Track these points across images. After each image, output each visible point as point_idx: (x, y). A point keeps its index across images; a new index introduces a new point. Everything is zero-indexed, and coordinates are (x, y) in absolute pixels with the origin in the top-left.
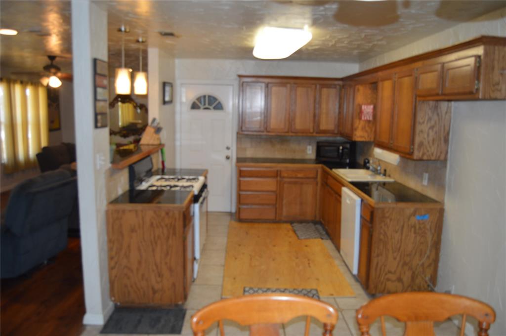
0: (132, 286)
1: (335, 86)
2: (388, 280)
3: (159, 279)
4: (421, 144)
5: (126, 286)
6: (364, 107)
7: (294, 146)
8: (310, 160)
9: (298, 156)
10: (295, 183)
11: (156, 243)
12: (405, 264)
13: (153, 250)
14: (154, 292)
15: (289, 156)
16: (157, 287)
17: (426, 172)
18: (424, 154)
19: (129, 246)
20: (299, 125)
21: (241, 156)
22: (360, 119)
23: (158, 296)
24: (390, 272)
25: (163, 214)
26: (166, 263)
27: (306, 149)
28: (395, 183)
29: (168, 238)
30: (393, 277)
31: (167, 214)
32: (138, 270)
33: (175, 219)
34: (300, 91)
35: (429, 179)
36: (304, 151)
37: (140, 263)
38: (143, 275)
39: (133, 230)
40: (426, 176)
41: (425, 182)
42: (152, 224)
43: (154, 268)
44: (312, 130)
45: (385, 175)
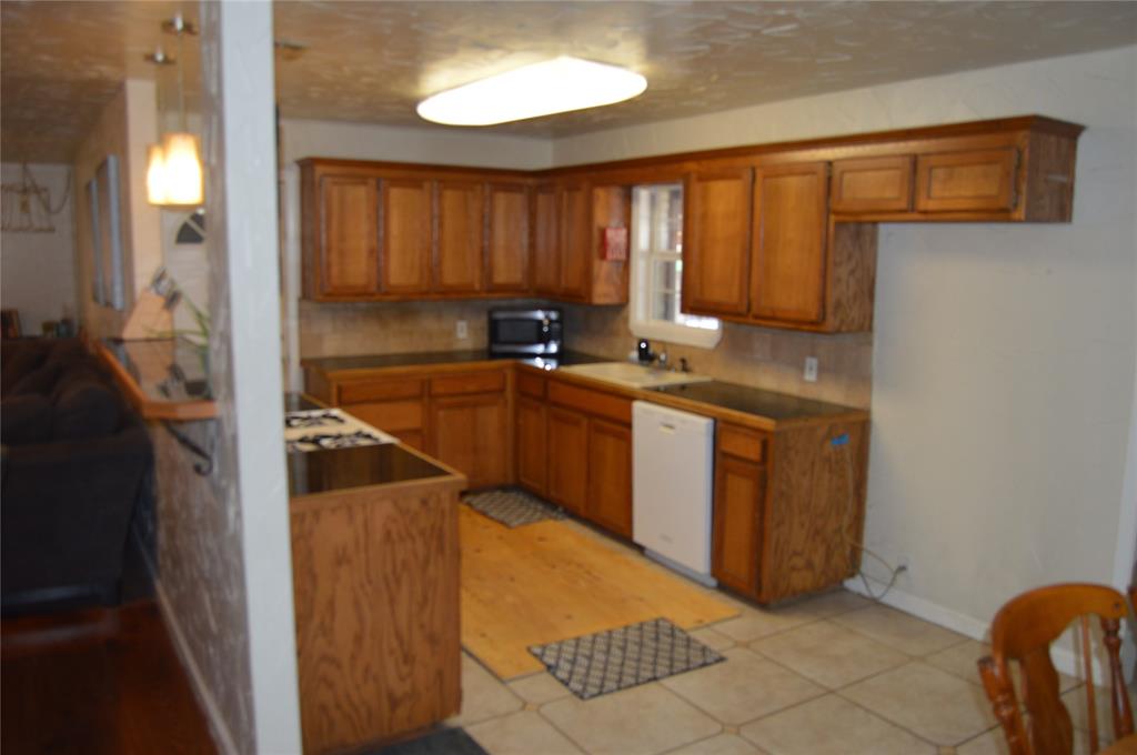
0: (338, 706)
1: (517, 188)
2: (794, 569)
3: (405, 670)
4: (838, 305)
5: (323, 708)
6: (610, 234)
7: (429, 323)
8: (465, 352)
9: (438, 345)
10: (461, 406)
11: (398, 581)
12: (817, 532)
13: (392, 601)
14: (394, 703)
15: (420, 346)
16: (400, 689)
17: (813, 355)
18: (842, 322)
19: (331, 604)
20: (450, 276)
21: (311, 355)
22: (603, 256)
23: (402, 712)
24: (796, 553)
25: (415, 505)
26: (422, 626)
27: (455, 328)
28: (715, 383)
29: (426, 562)
30: (799, 562)
31: (424, 502)
32: (353, 657)
33: (443, 512)
34: (451, 197)
35: (822, 370)
36: (451, 333)
37: (358, 639)
38: (367, 669)
39: (341, 559)
40: (812, 362)
41: (811, 376)
42: (388, 534)
43: (395, 644)
44: (477, 286)
45: (685, 369)
